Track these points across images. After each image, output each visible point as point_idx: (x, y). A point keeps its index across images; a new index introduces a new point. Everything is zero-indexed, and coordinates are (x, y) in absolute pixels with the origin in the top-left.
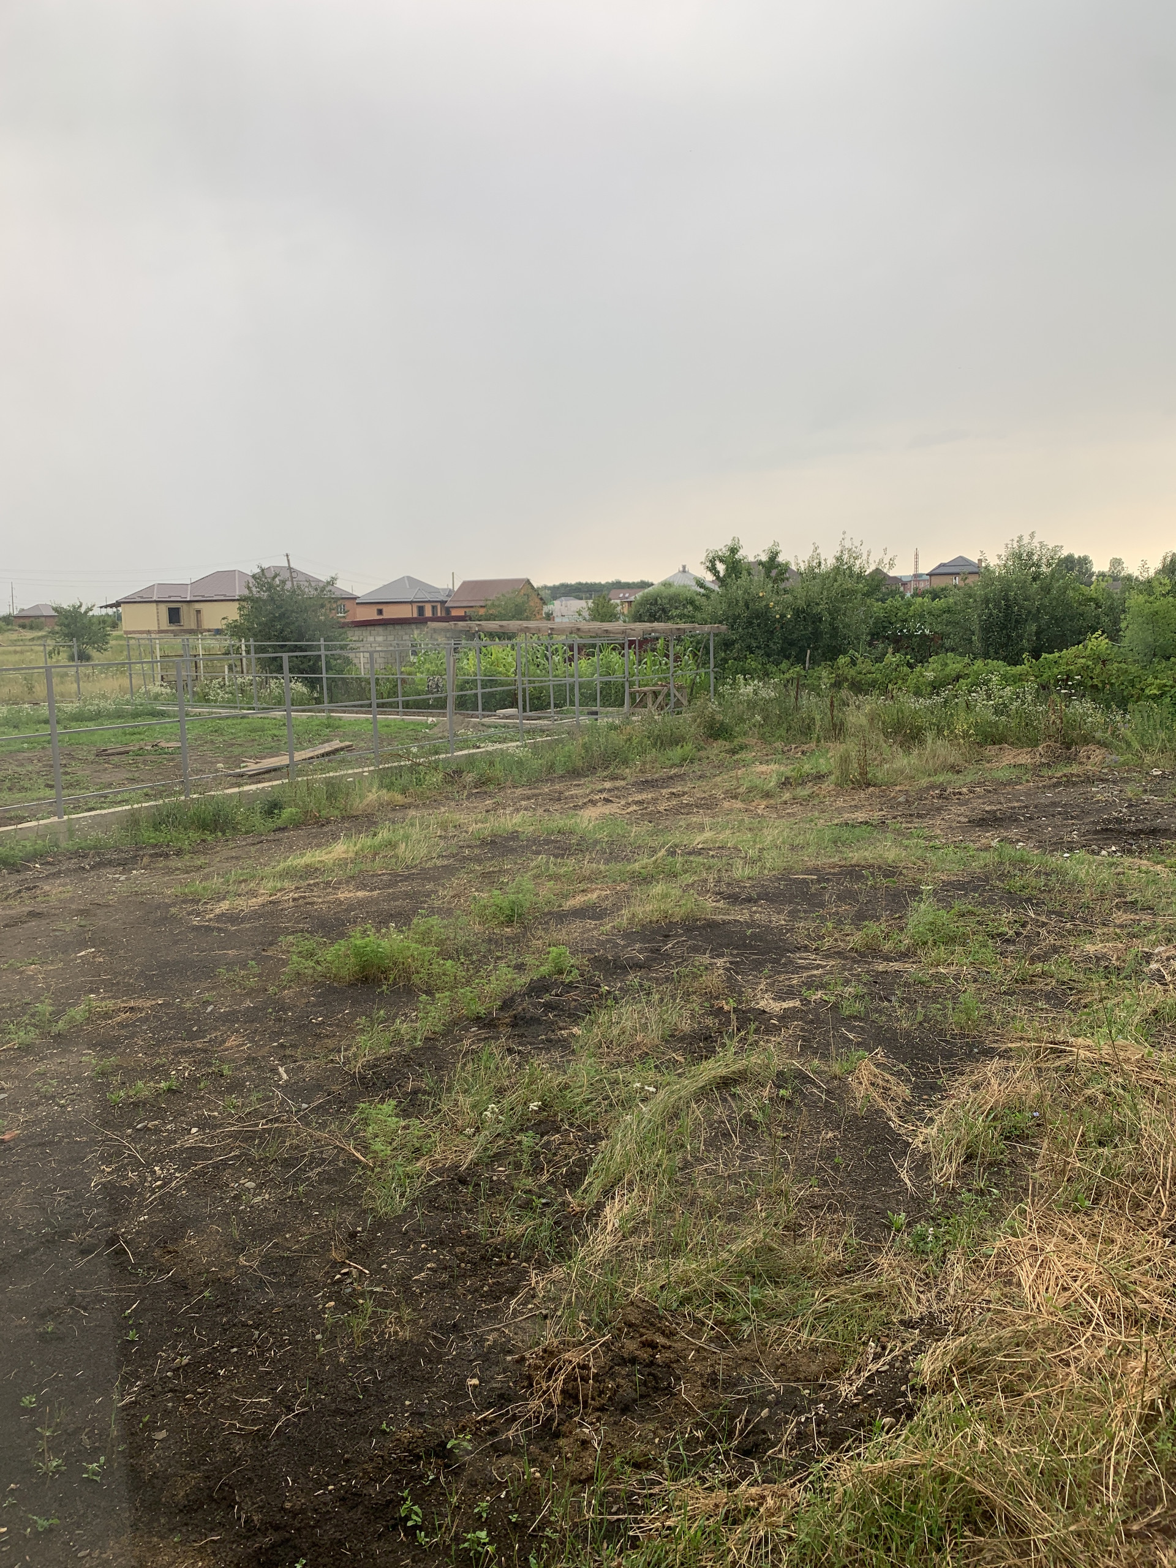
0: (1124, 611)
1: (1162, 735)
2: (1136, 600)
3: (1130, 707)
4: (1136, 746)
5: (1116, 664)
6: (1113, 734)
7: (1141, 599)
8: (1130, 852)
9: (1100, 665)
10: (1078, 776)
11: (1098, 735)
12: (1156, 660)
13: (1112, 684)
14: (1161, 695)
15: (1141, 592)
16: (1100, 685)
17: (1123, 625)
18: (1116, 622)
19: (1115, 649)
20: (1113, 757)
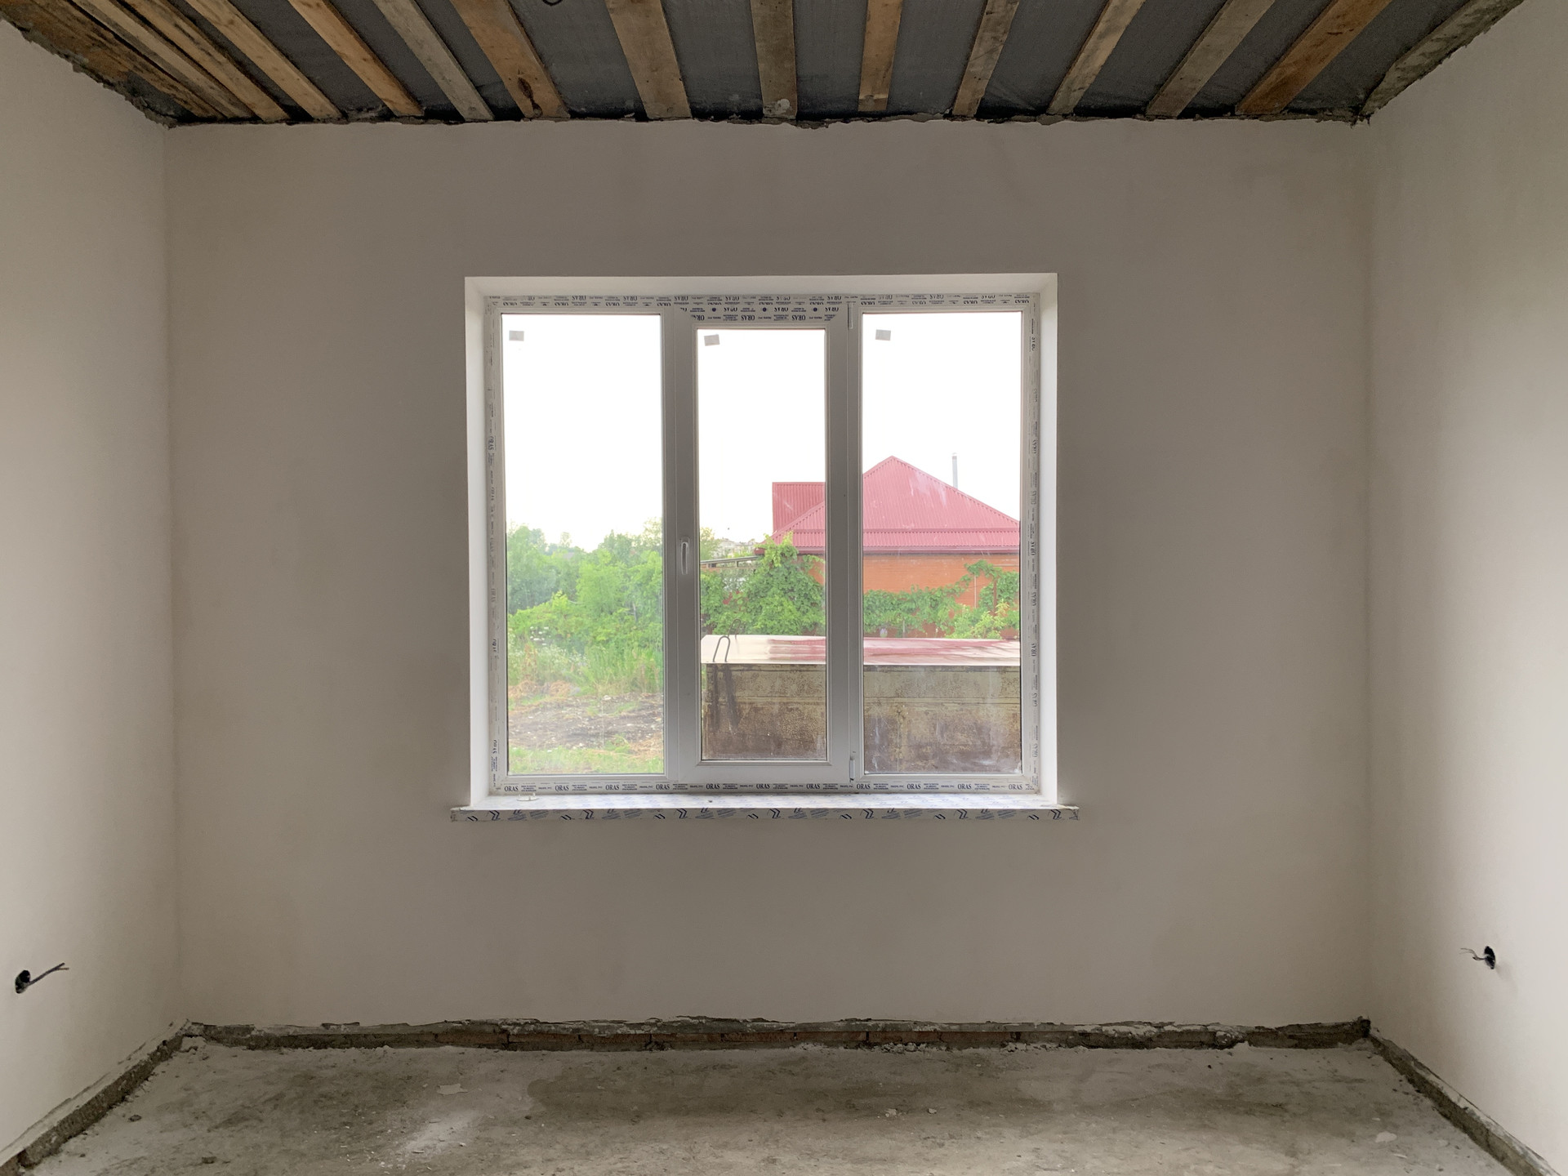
0: (578, 577)
1: (610, 671)
2: (586, 568)
3: (586, 649)
4: (592, 680)
5: (574, 618)
6: (575, 671)
7: (590, 567)
8: (592, 747)
9: (562, 619)
10: (551, 704)
11: (564, 672)
12: (603, 614)
13: (572, 634)
14: (608, 641)
15: (590, 561)
16: (563, 635)
17: (578, 587)
18: (572, 585)
19: (573, 606)
20: (575, 689)
